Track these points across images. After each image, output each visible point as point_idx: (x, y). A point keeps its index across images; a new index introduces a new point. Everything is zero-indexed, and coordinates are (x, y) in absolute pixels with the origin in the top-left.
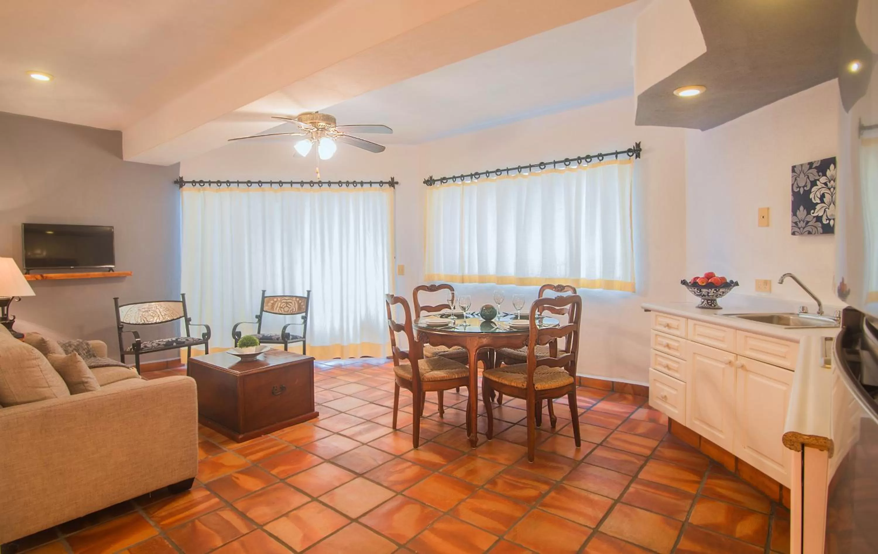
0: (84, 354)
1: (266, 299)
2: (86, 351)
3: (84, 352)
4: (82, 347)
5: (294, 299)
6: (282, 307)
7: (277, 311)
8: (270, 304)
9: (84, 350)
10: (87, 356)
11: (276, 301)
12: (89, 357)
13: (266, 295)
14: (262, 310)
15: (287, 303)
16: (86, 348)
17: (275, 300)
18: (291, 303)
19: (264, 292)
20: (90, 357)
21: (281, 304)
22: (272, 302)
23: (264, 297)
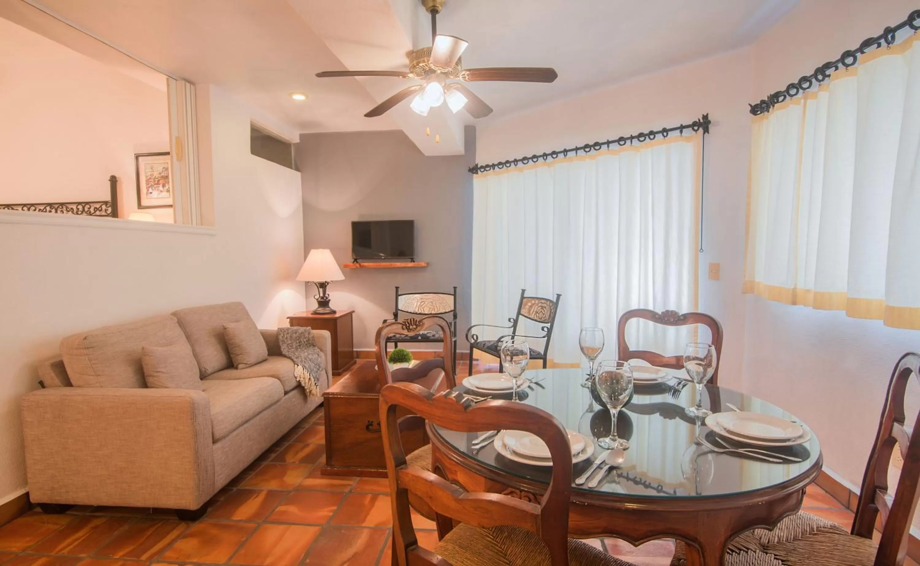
0: (304, 342)
1: (525, 300)
2: (307, 339)
3: (305, 340)
4: (304, 336)
5: (548, 303)
6: (537, 313)
7: (532, 317)
8: (527, 307)
9: (305, 338)
10: (307, 344)
11: (534, 304)
12: (308, 345)
13: (525, 295)
14: (519, 313)
15: (542, 307)
16: (307, 337)
17: (533, 302)
18: (545, 307)
19: (523, 291)
20: (310, 346)
21: (537, 309)
22: (530, 304)
23: (523, 298)
